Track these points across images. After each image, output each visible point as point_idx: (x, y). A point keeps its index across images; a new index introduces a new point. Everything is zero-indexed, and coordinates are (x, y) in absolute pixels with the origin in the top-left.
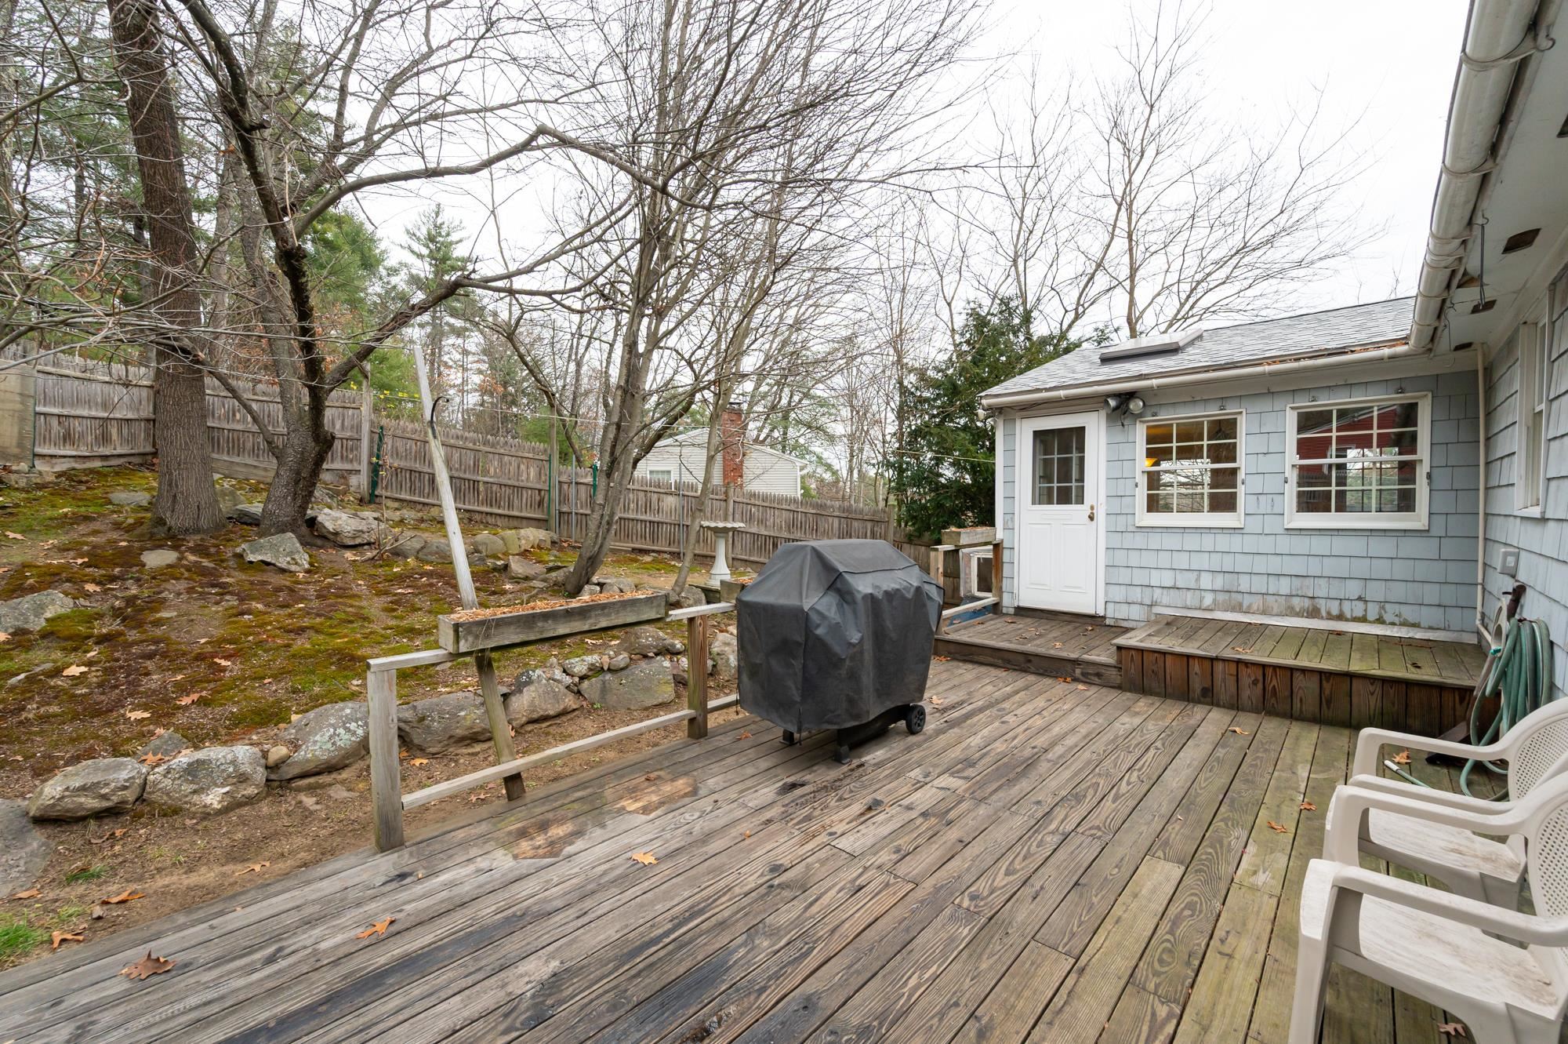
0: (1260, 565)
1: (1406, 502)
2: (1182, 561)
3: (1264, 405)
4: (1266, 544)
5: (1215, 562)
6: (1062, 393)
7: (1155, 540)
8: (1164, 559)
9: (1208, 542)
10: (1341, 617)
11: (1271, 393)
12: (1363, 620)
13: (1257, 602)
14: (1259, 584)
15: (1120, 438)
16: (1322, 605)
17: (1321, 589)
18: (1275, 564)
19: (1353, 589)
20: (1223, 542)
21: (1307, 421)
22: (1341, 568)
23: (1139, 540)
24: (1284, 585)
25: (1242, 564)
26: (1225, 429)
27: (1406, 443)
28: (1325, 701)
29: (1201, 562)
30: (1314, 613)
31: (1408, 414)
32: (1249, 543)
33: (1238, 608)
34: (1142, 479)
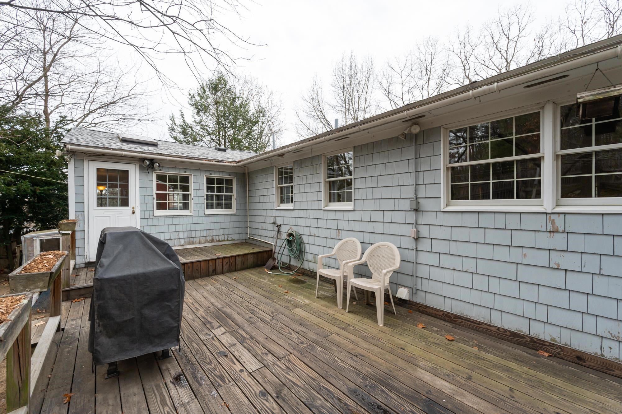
0: (198, 227)
1: (229, 206)
2: (172, 229)
3: (198, 173)
4: (199, 220)
5: (185, 227)
7: (162, 221)
8: (166, 229)
9: (182, 220)
10: (219, 241)
11: (200, 170)
12: (224, 241)
13: (197, 240)
14: (198, 234)
15: (146, 178)
16: (214, 238)
17: (214, 233)
18: (202, 227)
19: (221, 232)
20: (187, 220)
21: (210, 181)
22: (217, 226)
23: (155, 222)
24: (205, 233)
25: (193, 227)
26: (185, 179)
28: (243, 263)
29: (179, 228)
30: (212, 241)
32: (195, 220)
33: (193, 243)
34: (155, 196)
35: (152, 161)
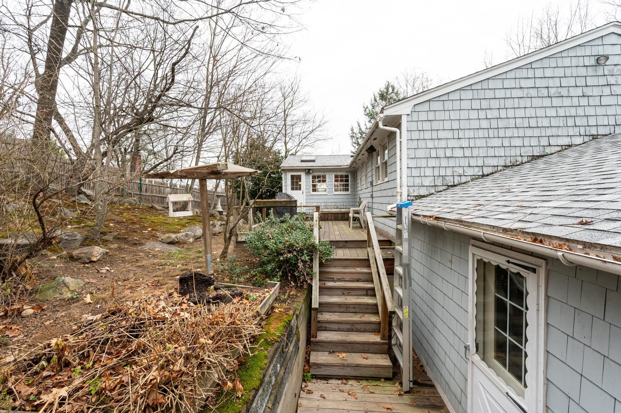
0: (330, 201)
1: (347, 190)
2: (318, 201)
3: (330, 173)
4: (330, 197)
5: (324, 201)
6: (298, 168)
7: (314, 197)
8: (315, 201)
9: (322, 197)
10: (341, 209)
11: (331, 171)
12: (343, 209)
13: (330, 207)
14: (330, 204)
15: (307, 177)
16: (338, 207)
17: (338, 204)
18: (332, 201)
19: (342, 204)
20: (325, 197)
21: (336, 177)
22: (340, 200)
23: (311, 197)
24: (333, 204)
25: (327, 201)
26: (324, 177)
27: (347, 181)
28: (342, 217)
29: (321, 201)
30: (337, 208)
31: (347, 176)
32: (329, 197)
33: (327, 209)
34: (311, 186)
35: (309, 170)
